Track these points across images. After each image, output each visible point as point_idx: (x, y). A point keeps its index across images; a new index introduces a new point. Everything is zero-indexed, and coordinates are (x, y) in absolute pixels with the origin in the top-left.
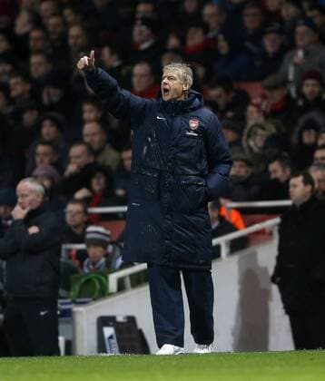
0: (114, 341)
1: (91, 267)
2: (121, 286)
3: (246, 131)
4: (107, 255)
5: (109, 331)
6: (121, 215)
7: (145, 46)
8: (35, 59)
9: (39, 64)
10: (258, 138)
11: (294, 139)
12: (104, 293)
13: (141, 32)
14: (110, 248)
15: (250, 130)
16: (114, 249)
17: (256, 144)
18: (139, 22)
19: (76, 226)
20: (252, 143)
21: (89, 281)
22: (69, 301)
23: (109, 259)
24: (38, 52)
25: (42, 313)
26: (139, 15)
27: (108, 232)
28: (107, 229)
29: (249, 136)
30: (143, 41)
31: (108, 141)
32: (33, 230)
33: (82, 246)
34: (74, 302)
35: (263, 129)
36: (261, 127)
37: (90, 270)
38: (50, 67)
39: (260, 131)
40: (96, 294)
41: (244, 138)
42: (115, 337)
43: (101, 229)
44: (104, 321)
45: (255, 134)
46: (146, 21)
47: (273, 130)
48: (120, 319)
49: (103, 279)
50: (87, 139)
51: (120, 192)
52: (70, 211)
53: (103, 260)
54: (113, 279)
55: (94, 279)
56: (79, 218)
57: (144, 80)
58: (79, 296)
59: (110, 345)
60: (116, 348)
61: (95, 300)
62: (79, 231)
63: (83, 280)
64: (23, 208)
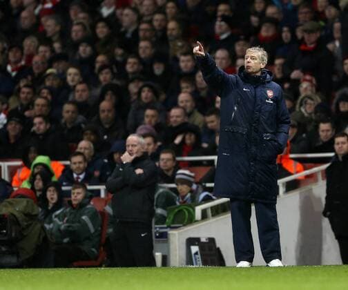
0: (199, 256)
1: (181, 200)
2: (204, 215)
3: (299, 101)
4: (191, 191)
5: (195, 249)
6: (205, 163)
7: (224, 37)
8: (143, 44)
9: (146, 47)
10: (308, 106)
11: (333, 107)
12: (191, 220)
13: (221, 26)
14: (194, 187)
15: (302, 100)
16: (198, 187)
17: (306, 111)
18: (219, 19)
19: (168, 170)
20: (303, 110)
21: (180, 211)
22: (165, 226)
23: (194, 194)
24: (145, 39)
25: (143, 235)
26: (219, 14)
27: (193, 174)
28: (191, 172)
29: (301, 105)
30: (222, 33)
31: (196, 107)
32: (139, 171)
33: (173, 185)
34: (169, 227)
35: (312, 99)
36: (310, 98)
37: (180, 203)
38: (153, 51)
39: (309, 101)
40: (186, 221)
41: (298, 106)
42: (199, 253)
43: (187, 172)
44: (191, 241)
45: (306, 103)
46: (224, 18)
47: (319, 100)
48: (203, 240)
49: (191, 210)
50: (181, 105)
51: (205, 145)
52: (163, 159)
53: (189, 195)
54: (198, 210)
55: (185, 210)
56: (170, 164)
57: (224, 61)
58: (173, 223)
59: (196, 259)
60: (200, 262)
61: (184, 225)
62: (170, 174)
63: (176, 210)
64: (131, 154)
